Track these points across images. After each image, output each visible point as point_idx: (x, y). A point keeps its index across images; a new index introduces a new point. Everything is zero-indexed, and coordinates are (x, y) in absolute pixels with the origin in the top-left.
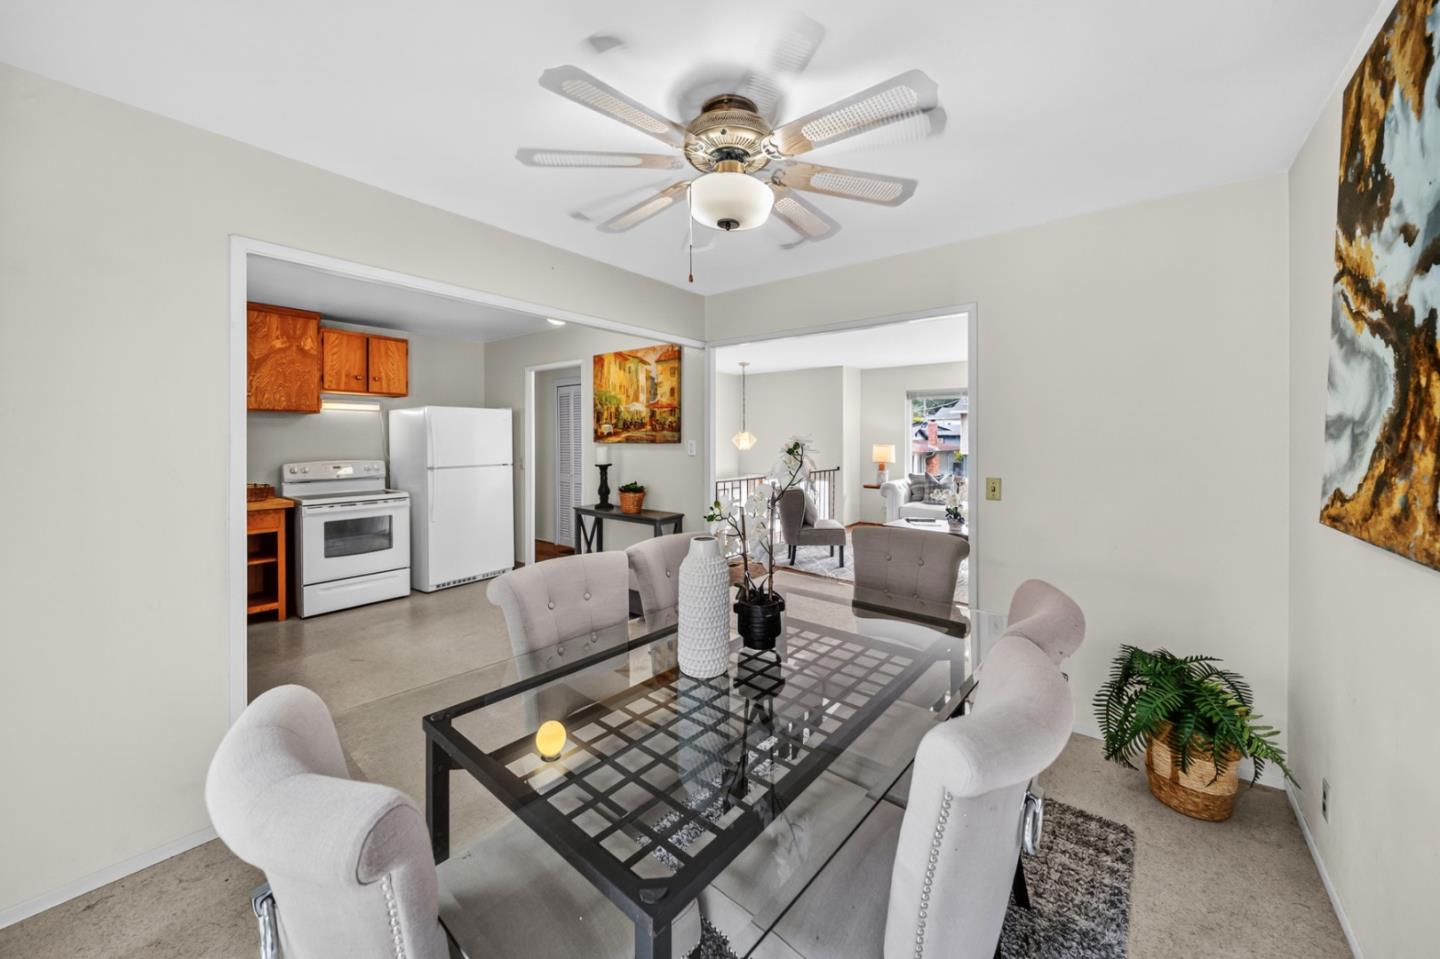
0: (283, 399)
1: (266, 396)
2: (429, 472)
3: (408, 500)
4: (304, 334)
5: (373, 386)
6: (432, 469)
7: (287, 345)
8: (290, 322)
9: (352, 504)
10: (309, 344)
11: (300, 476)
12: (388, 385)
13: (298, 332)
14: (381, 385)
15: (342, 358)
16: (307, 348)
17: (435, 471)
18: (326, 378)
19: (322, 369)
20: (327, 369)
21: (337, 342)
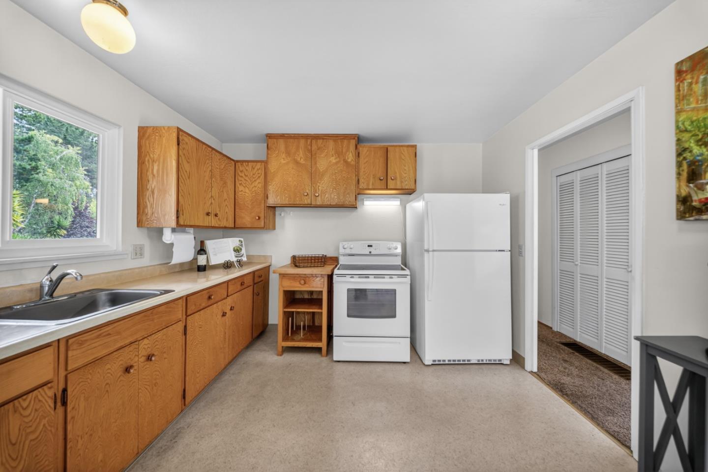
0: (336, 197)
1: (327, 196)
2: (426, 254)
3: (409, 277)
4: (348, 150)
5: (391, 184)
6: (428, 251)
7: (338, 160)
8: (340, 142)
9: (367, 276)
10: (350, 157)
11: (348, 251)
12: (402, 182)
13: (344, 151)
14: (396, 183)
15: (370, 165)
16: (349, 160)
17: (430, 252)
18: (361, 181)
19: (358, 175)
20: (361, 173)
21: (368, 153)
